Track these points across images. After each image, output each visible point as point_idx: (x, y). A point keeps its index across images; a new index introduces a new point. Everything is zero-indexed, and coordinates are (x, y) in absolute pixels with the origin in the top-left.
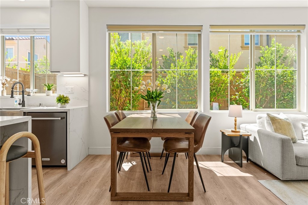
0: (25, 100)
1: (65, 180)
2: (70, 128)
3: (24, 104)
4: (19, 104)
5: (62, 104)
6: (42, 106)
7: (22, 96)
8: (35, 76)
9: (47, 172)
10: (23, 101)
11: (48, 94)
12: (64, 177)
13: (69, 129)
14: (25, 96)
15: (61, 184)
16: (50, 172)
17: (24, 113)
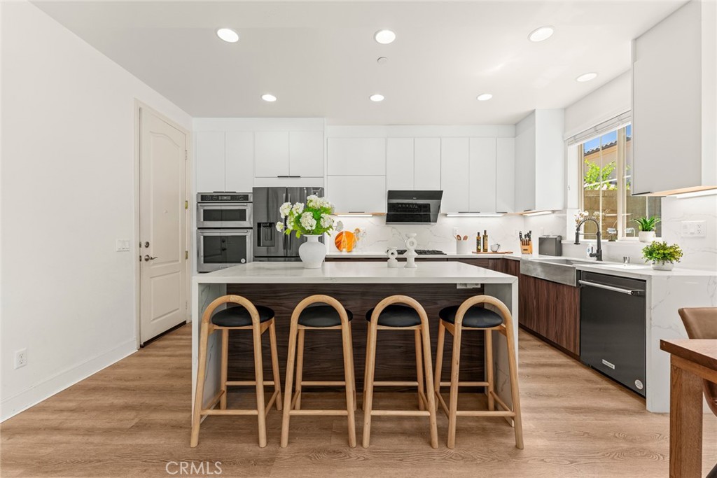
0: (603, 248)
1: (620, 419)
2: (653, 319)
3: (601, 255)
4: (591, 255)
5: (656, 262)
6: (629, 262)
7: (596, 241)
8: (627, 196)
9: (606, 389)
10: (599, 250)
11: (643, 239)
12: (624, 415)
13: (651, 319)
14: (602, 241)
15: (606, 420)
16: (611, 391)
17: (579, 272)
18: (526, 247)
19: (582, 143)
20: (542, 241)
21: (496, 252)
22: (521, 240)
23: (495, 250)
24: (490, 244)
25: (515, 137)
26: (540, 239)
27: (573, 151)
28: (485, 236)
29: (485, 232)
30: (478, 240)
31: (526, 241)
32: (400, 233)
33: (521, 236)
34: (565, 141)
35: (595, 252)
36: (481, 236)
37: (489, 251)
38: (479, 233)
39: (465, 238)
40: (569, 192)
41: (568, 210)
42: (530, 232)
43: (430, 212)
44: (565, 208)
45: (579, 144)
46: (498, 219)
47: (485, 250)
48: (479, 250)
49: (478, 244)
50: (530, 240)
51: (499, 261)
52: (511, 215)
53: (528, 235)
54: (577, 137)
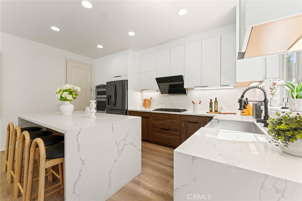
28: (216, 102)
29: (216, 99)
30: (210, 104)
32: (170, 100)
36: (213, 101)
38: (211, 100)
41: (266, 81)
44: (265, 78)
47: (216, 111)
48: (211, 111)
49: (211, 106)
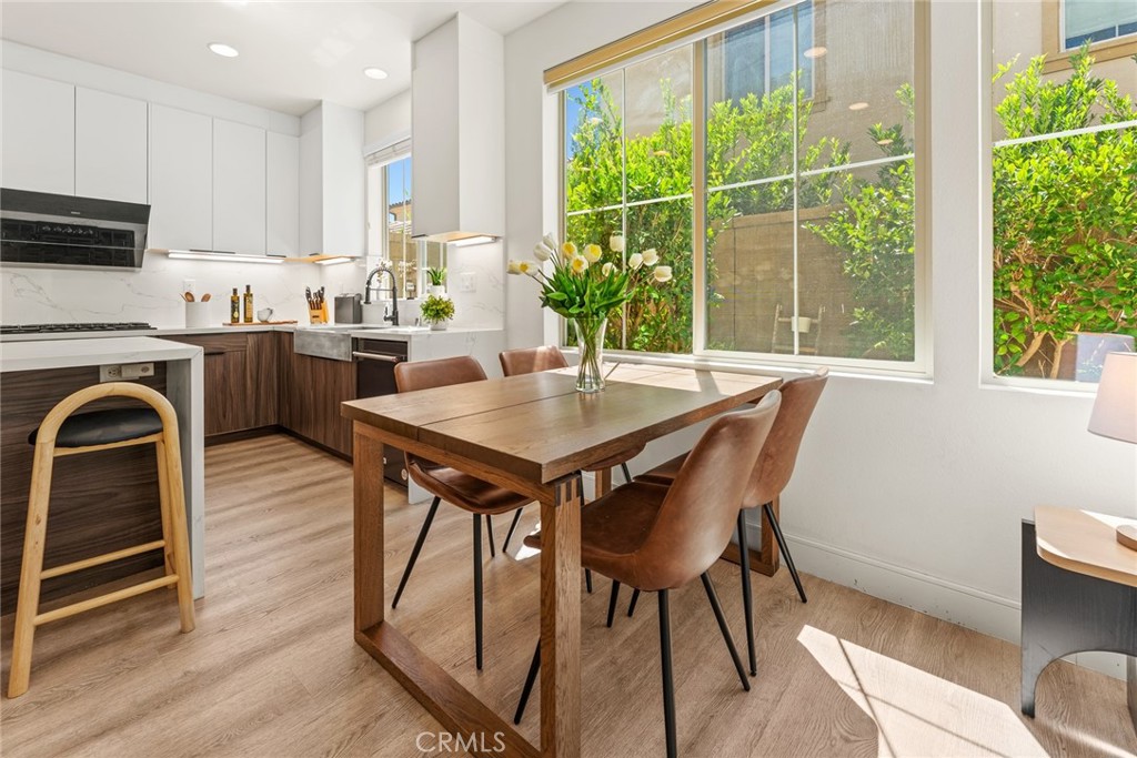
0: (400, 308)
3: (396, 318)
4: (387, 318)
6: (420, 325)
10: (395, 312)
14: (398, 299)
17: (355, 341)
18: (317, 312)
19: (386, 163)
20: (340, 302)
21: (266, 322)
22: (310, 302)
23: (264, 318)
24: (258, 308)
25: (299, 136)
26: (336, 299)
27: (375, 171)
28: (248, 295)
29: (248, 287)
30: (233, 302)
31: (316, 301)
32: (39, 288)
33: (308, 295)
34: (365, 158)
35: (390, 314)
36: (241, 294)
37: (255, 320)
38: (235, 291)
39: (206, 298)
40: (370, 231)
41: (368, 258)
42: (323, 289)
43: (133, 246)
44: (366, 254)
45: (384, 164)
46: (276, 267)
47: (248, 320)
48: (235, 320)
49: (234, 308)
50: (322, 301)
51: (267, 337)
52: (291, 260)
53: (320, 295)
54: (377, 155)
